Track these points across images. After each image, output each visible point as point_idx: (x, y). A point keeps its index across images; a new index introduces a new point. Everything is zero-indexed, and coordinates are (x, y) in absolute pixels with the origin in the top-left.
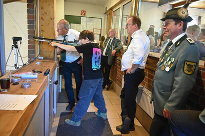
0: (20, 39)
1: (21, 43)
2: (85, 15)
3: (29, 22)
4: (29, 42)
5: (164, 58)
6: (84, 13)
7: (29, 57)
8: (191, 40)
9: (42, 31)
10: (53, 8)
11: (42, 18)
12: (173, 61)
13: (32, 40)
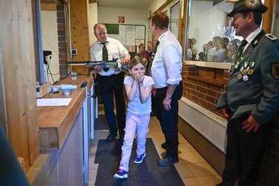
0: (50, 53)
1: (50, 58)
2: (123, 22)
3: (59, 32)
4: (60, 56)
5: (238, 63)
6: (122, 20)
7: (61, 73)
8: (272, 37)
9: (75, 42)
10: (86, 15)
11: (74, 28)
12: (253, 65)
13: (64, 54)
